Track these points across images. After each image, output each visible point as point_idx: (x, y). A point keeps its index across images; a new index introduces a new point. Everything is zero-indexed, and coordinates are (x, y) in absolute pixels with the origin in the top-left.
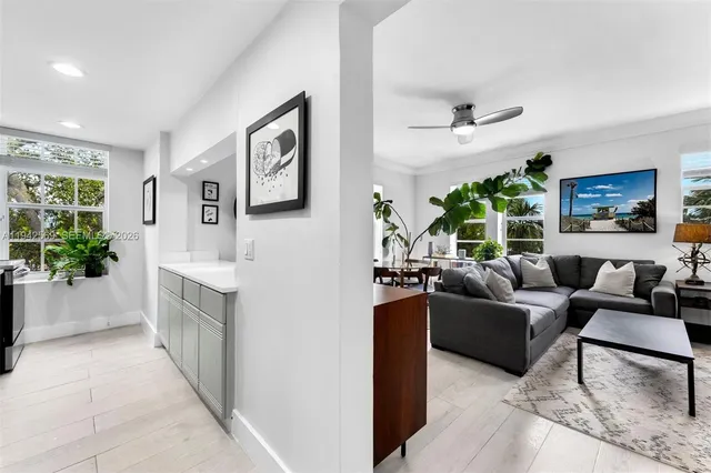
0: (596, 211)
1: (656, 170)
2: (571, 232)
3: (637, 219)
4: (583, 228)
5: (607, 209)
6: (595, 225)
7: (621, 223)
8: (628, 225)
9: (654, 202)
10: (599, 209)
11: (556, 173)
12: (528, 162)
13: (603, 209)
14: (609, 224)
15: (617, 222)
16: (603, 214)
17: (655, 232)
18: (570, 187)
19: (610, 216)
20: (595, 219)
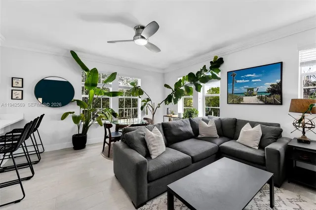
0: (246, 91)
1: (281, 63)
2: (233, 104)
3: (270, 96)
4: (239, 102)
5: (252, 89)
6: (246, 99)
7: (261, 99)
8: (264, 100)
9: (280, 84)
10: (248, 89)
11: (225, 68)
12: (211, 62)
13: (250, 89)
14: (254, 99)
15: (258, 98)
16: (250, 93)
17: (281, 104)
18: (233, 76)
19: (255, 93)
20: (246, 96)
